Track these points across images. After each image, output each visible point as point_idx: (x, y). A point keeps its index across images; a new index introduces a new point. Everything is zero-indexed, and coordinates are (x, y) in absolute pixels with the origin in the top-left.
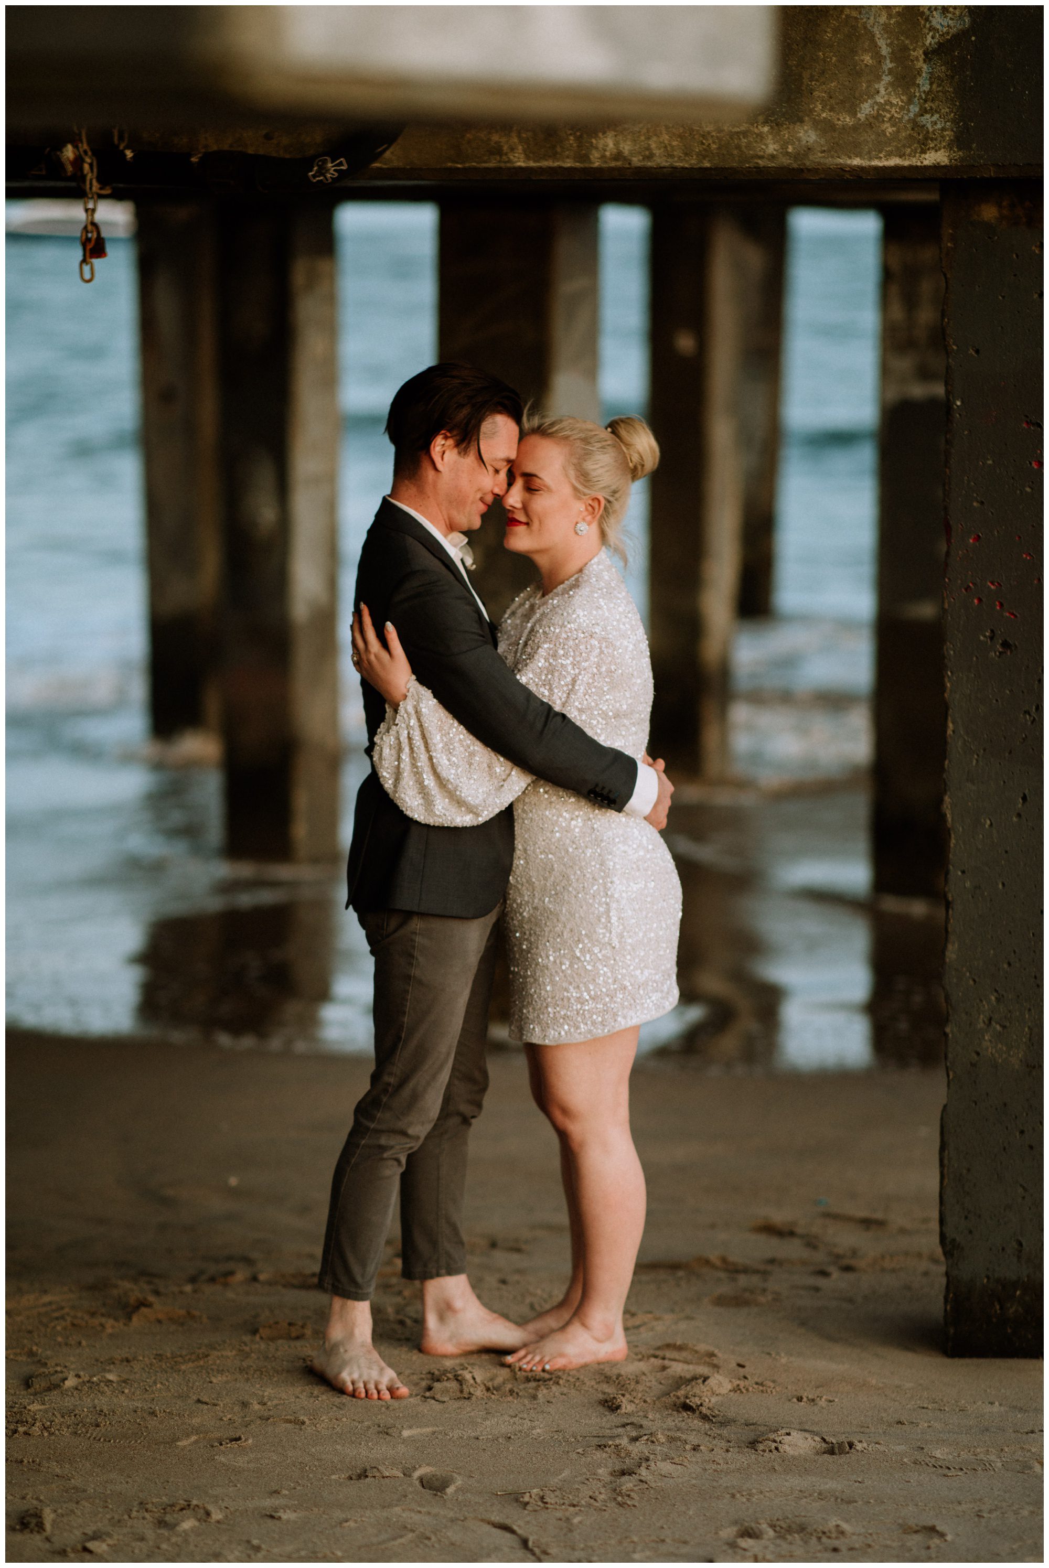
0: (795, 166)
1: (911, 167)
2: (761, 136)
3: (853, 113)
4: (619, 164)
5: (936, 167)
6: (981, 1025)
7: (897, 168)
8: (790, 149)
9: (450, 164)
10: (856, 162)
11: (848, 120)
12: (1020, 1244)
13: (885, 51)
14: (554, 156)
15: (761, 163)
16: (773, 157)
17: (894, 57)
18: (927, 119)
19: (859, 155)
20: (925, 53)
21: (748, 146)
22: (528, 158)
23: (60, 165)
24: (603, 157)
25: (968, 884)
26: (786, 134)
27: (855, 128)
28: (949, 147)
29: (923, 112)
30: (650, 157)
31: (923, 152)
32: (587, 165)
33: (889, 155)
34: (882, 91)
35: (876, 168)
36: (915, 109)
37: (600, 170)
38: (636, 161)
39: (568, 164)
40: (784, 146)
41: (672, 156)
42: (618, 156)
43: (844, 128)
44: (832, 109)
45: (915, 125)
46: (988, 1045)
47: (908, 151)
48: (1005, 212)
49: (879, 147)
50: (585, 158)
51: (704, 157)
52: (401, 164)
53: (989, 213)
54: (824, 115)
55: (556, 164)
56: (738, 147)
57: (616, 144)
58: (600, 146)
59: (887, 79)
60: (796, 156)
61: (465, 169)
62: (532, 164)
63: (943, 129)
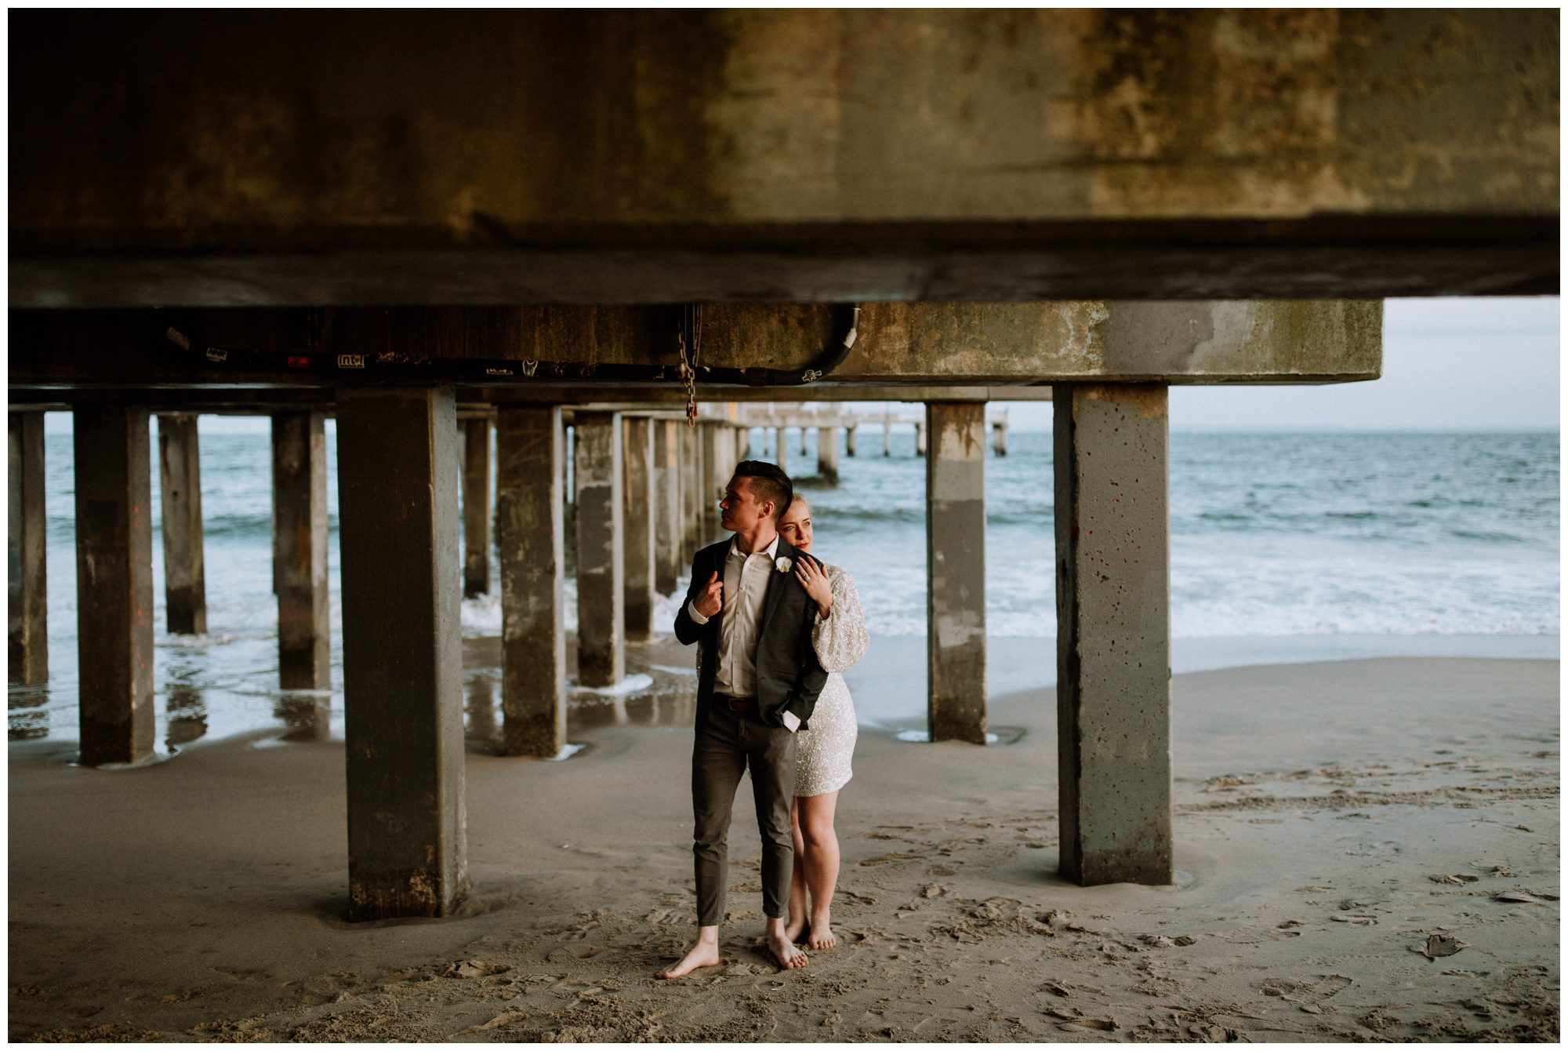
0: (1030, 375)
1: (1083, 376)
2: (1014, 362)
3: (1057, 352)
4: (947, 374)
5: (1095, 376)
6: (1096, 741)
7: (1077, 376)
8: (1028, 368)
9: (864, 374)
10: (1059, 373)
11: (1054, 356)
12: (1114, 834)
13: (1071, 327)
14: (916, 370)
15: (1015, 374)
16: (1020, 371)
17: (1075, 330)
18: (1090, 356)
19: (1060, 370)
20: (1089, 328)
21: (1008, 367)
22: (902, 371)
23: (680, 373)
24: (939, 371)
25: (1089, 681)
26: (1025, 361)
27: (1058, 359)
28: (1101, 367)
29: (1089, 353)
30: (962, 371)
31: (1089, 369)
32: (931, 374)
33: (1073, 371)
34: (1070, 344)
35: (1067, 376)
36: (1085, 351)
37: (937, 377)
38: (955, 373)
39: (922, 374)
40: (1025, 367)
41: (972, 370)
42: (946, 370)
43: (1052, 359)
44: (1047, 351)
45: (1085, 358)
46: (1099, 749)
47: (1082, 369)
48: (1101, 396)
49: (1070, 366)
50: (931, 371)
51: (988, 371)
52: (839, 374)
53: (1093, 396)
54: (1043, 354)
55: (916, 374)
56: (1003, 367)
57: (946, 365)
58: (938, 365)
59: (1072, 339)
60: (1031, 371)
61: (870, 376)
62: (904, 374)
63: (1098, 360)
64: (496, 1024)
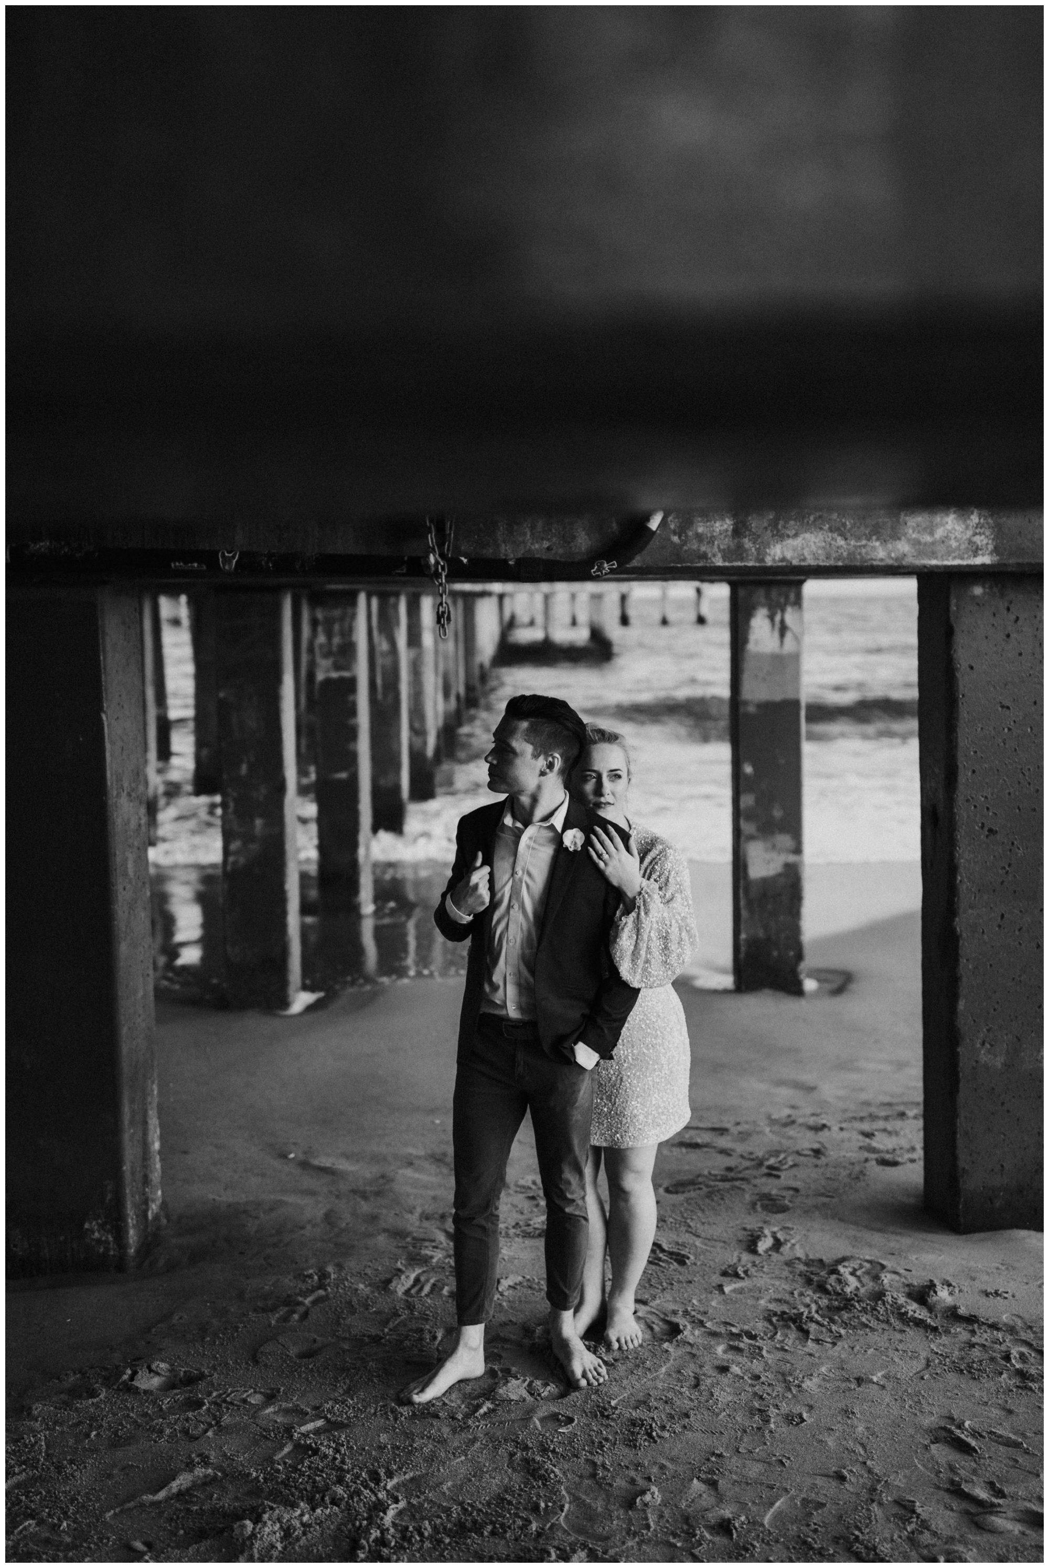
0: (896, 564)
1: (968, 566)
2: (874, 548)
3: (932, 533)
4: (784, 564)
5: (983, 565)
6: (978, 1045)
7: (959, 566)
8: (893, 555)
9: (672, 565)
10: (934, 562)
11: (928, 538)
12: (1002, 1166)
14: (742, 560)
15: (875, 563)
16: (882, 560)
18: (977, 539)
19: (936, 558)
21: (866, 553)
22: (724, 561)
23: (428, 565)
24: (774, 560)
25: (970, 967)
26: (890, 546)
27: (933, 543)
28: (991, 553)
29: (975, 534)
30: (804, 560)
31: (975, 556)
32: (763, 564)
33: (954, 558)
34: (950, 522)
35: (946, 567)
36: (970, 533)
37: (771, 567)
38: (795, 562)
39: (751, 564)
40: (889, 554)
41: (818, 559)
42: (783, 559)
43: (925, 544)
44: (919, 532)
45: (970, 542)
46: (984, 1057)
47: (966, 556)
48: (987, 590)
49: (949, 552)
50: (763, 560)
51: (839, 560)
52: (639, 565)
53: (978, 591)
54: (914, 536)
55: (743, 564)
56: (860, 554)
57: (782, 552)
58: (772, 553)
60: (897, 559)
61: (682, 567)
62: (727, 564)
63: (987, 544)
64: (175, 1490)
